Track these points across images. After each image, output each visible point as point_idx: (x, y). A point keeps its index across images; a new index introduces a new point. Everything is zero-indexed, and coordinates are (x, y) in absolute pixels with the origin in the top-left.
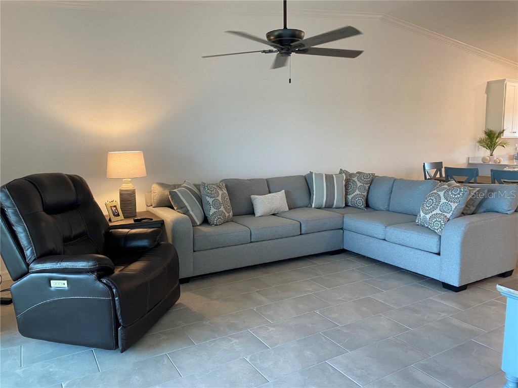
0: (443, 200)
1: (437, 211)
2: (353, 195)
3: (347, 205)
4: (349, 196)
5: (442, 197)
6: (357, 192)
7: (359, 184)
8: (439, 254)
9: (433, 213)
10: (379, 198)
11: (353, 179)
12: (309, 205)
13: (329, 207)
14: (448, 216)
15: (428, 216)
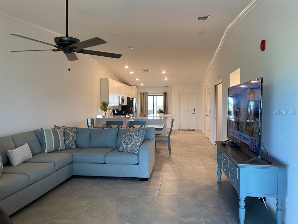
0: (135, 137)
1: (133, 143)
2: (68, 141)
3: (65, 148)
4: (66, 142)
5: (134, 136)
6: (71, 139)
7: (71, 134)
8: (138, 164)
9: (132, 144)
10: (83, 141)
11: (67, 131)
12: (42, 151)
13: (56, 150)
14: (139, 144)
15: (129, 146)
